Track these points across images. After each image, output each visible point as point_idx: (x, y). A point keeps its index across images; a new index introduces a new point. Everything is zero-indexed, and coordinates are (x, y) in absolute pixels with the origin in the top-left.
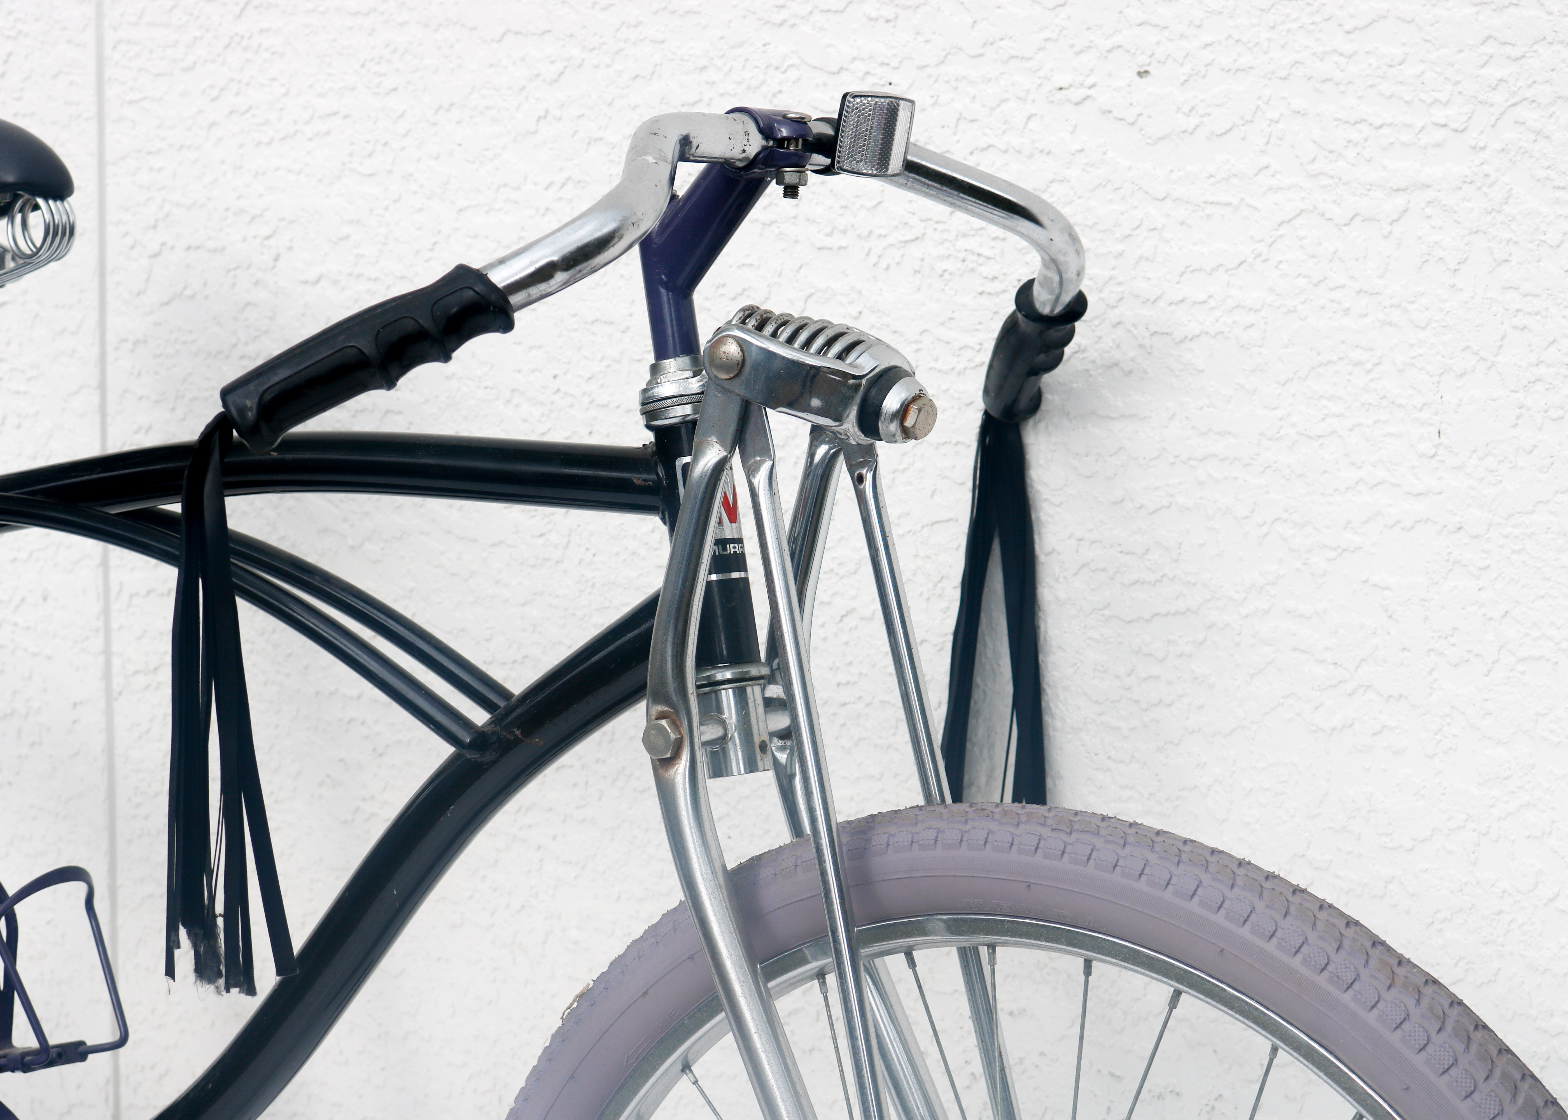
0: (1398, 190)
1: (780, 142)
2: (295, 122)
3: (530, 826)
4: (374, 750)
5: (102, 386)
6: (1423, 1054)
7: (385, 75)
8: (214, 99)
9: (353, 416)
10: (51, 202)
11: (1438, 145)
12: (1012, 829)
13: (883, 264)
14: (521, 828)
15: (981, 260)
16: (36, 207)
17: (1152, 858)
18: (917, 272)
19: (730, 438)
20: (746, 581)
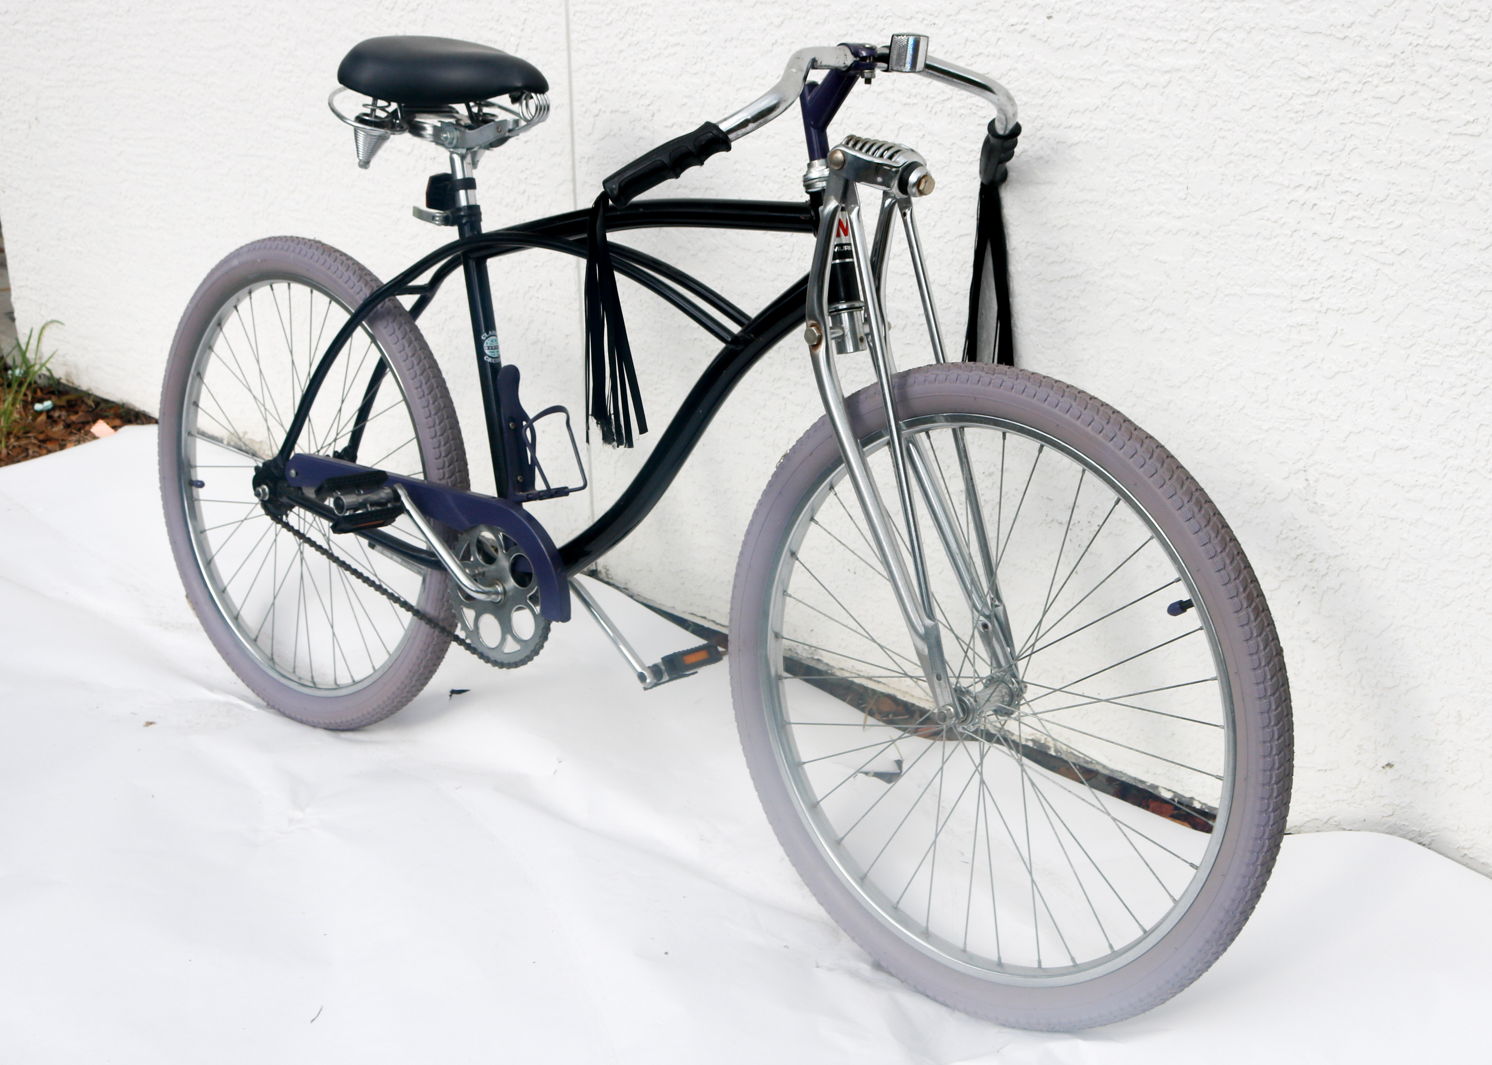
0: (1166, 72)
1: (864, 59)
2: (660, 49)
3: (779, 388)
4: (706, 353)
5: (574, 180)
6: (1142, 469)
7: (701, 25)
8: (621, 39)
9: (691, 191)
10: (538, 95)
11: (1183, 50)
12: (968, 373)
13: (934, 111)
14: (775, 389)
15: (978, 108)
16: (532, 98)
17: (1029, 384)
18: (949, 115)
19: (840, 196)
20: (853, 263)
